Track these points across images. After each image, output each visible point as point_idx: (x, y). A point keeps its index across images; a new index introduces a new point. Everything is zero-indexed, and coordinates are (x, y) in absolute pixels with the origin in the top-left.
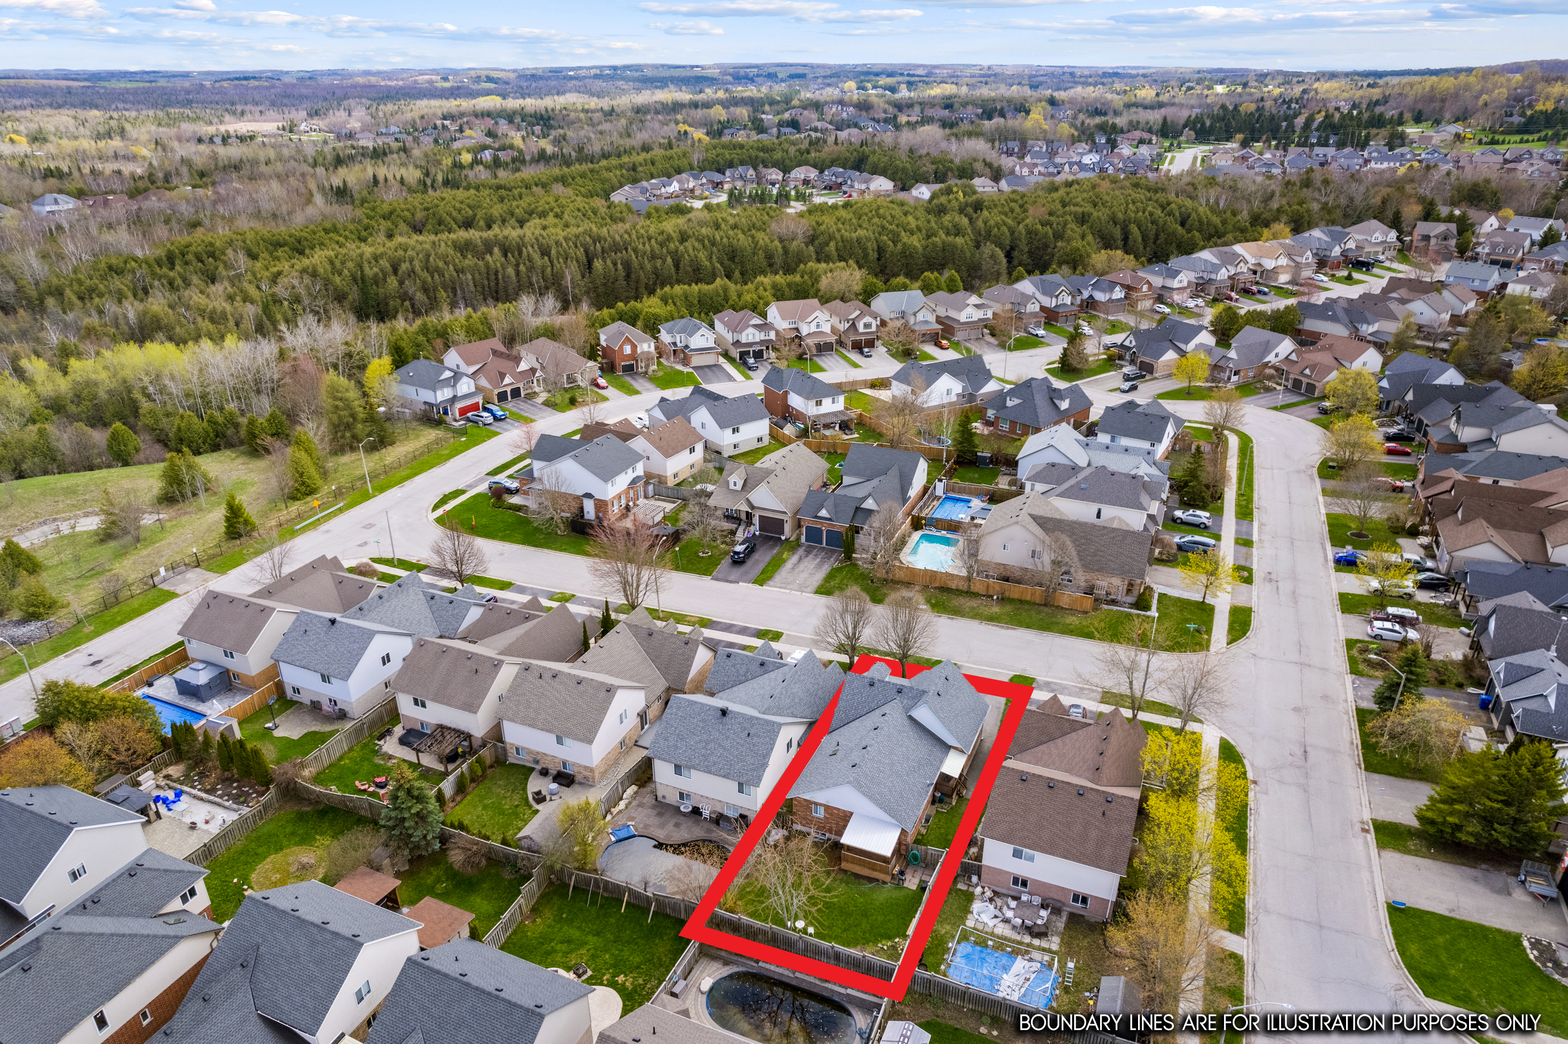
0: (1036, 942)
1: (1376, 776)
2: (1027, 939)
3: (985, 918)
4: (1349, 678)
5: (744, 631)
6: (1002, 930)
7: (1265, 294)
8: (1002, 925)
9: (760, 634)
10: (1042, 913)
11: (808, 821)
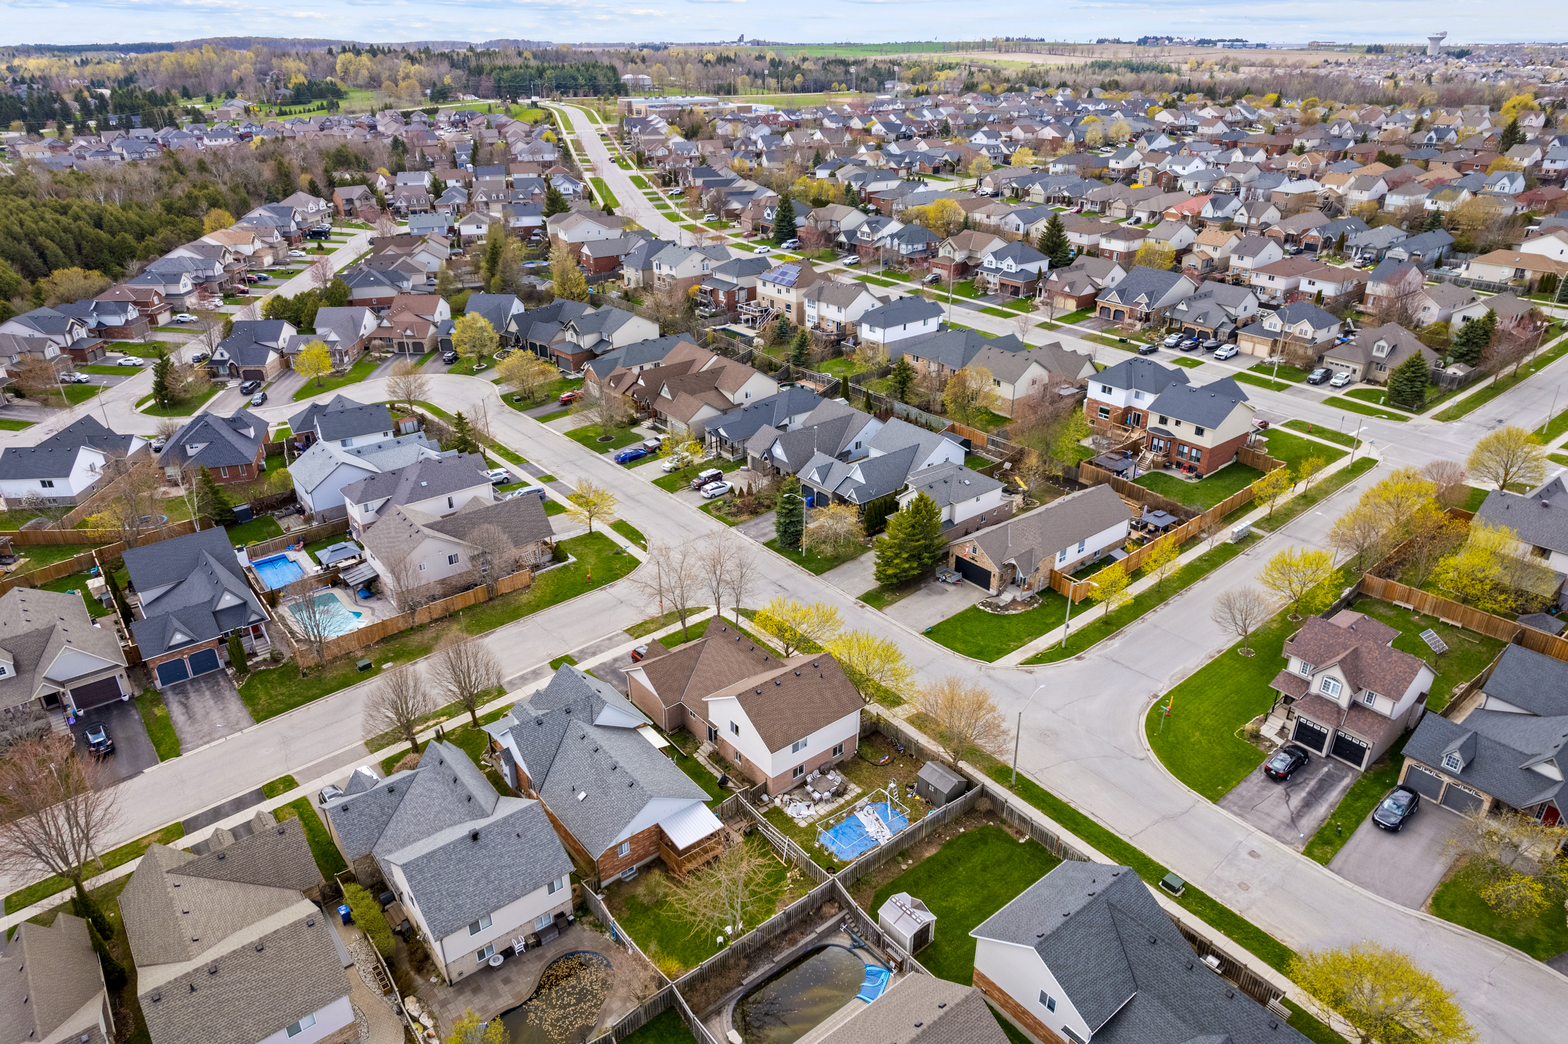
0: (847, 797)
1: (825, 575)
2: (841, 801)
3: (805, 812)
4: (733, 530)
5: (239, 804)
6: (823, 809)
7: (265, 279)
8: (818, 808)
9: (268, 791)
10: (829, 777)
11: (616, 868)
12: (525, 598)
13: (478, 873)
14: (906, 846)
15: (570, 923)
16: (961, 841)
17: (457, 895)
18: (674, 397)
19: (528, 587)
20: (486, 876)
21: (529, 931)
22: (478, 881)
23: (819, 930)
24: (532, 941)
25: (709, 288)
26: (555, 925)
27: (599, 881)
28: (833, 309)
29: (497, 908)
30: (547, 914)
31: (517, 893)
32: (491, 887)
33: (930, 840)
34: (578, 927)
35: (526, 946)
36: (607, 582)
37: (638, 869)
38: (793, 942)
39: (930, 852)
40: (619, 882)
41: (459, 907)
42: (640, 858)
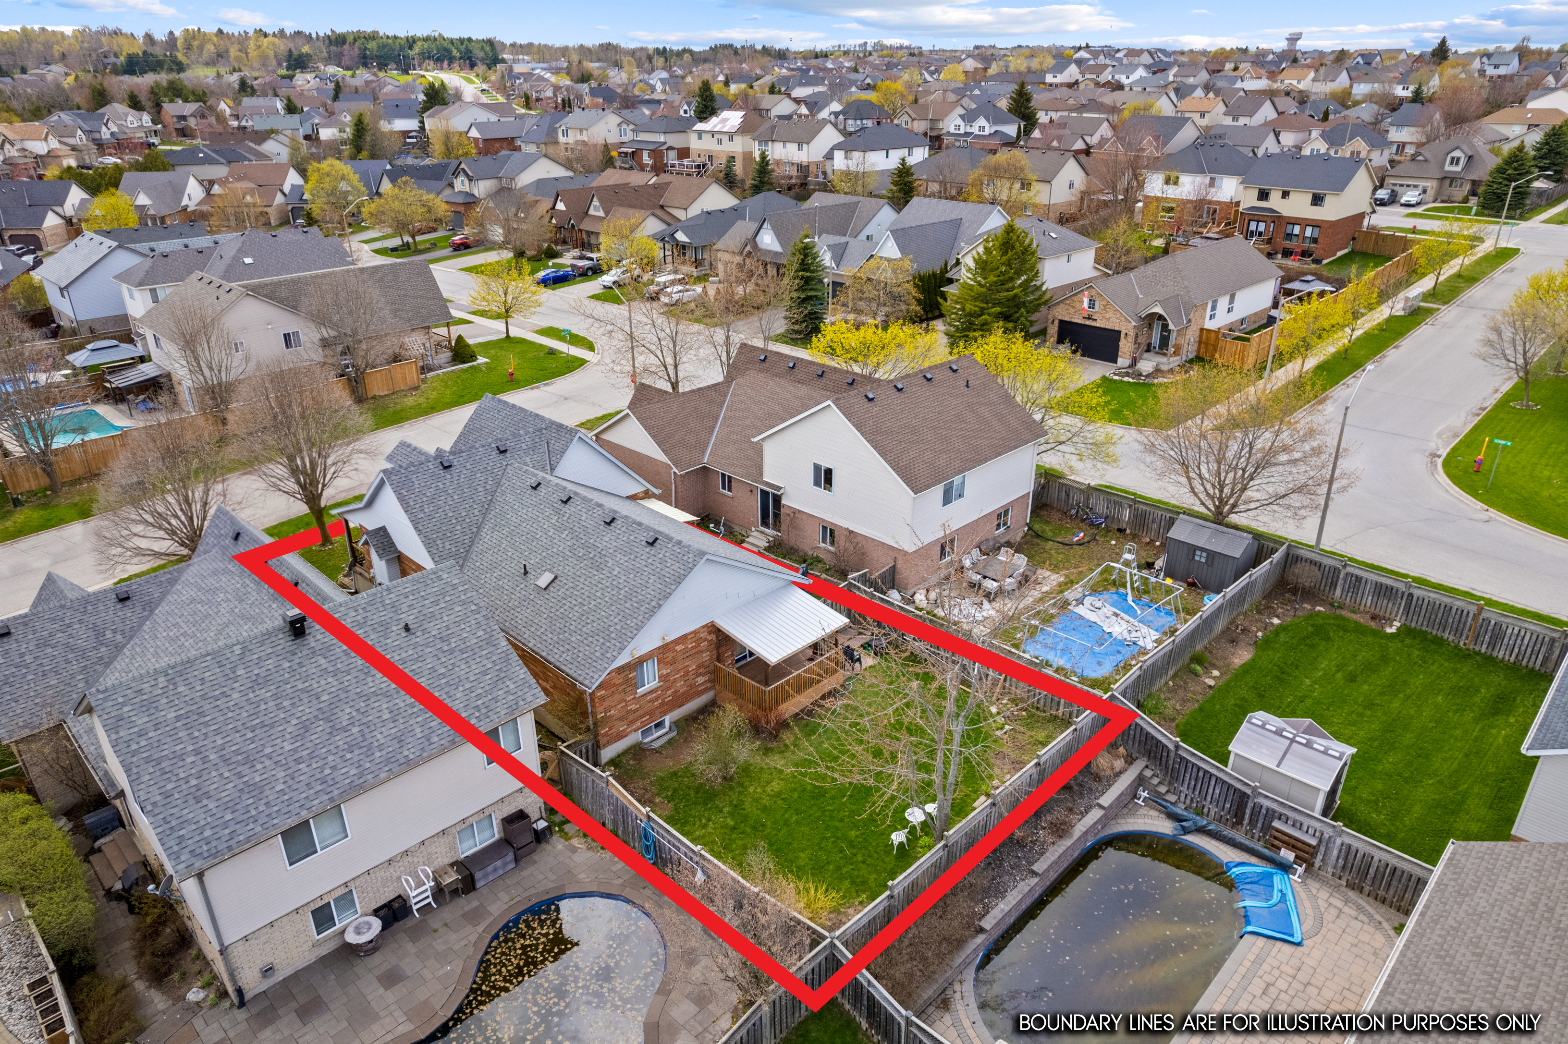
0: (1045, 587)
3: (977, 613)
6: (1010, 605)
8: (999, 604)
10: (1002, 558)
11: (629, 717)
12: (410, 401)
13: (307, 710)
14: (1199, 647)
15: (540, 837)
16: (1283, 637)
17: (249, 761)
18: (607, 213)
19: (416, 388)
20: (328, 715)
21: (444, 858)
22: (305, 728)
23: (1107, 799)
24: (451, 878)
25: (630, 150)
26: (506, 842)
27: (597, 746)
28: (792, 147)
29: (357, 789)
30: (484, 815)
31: (410, 752)
32: (340, 740)
33: (1231, 637)
34: (557, 844)
35: (439, 892)
36: (538, 380)
37: (676, 724)
38: (1060, 830)
39: (1242, 656)
40: (638, 751)
41: (256, 790)
42: (679, 701)
